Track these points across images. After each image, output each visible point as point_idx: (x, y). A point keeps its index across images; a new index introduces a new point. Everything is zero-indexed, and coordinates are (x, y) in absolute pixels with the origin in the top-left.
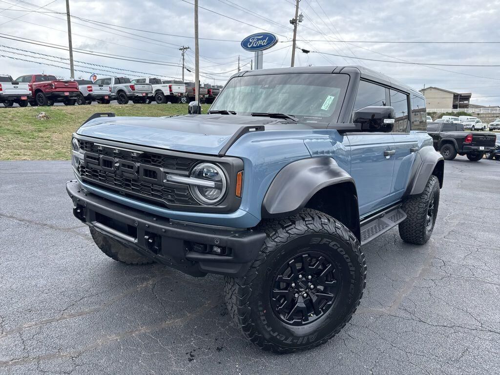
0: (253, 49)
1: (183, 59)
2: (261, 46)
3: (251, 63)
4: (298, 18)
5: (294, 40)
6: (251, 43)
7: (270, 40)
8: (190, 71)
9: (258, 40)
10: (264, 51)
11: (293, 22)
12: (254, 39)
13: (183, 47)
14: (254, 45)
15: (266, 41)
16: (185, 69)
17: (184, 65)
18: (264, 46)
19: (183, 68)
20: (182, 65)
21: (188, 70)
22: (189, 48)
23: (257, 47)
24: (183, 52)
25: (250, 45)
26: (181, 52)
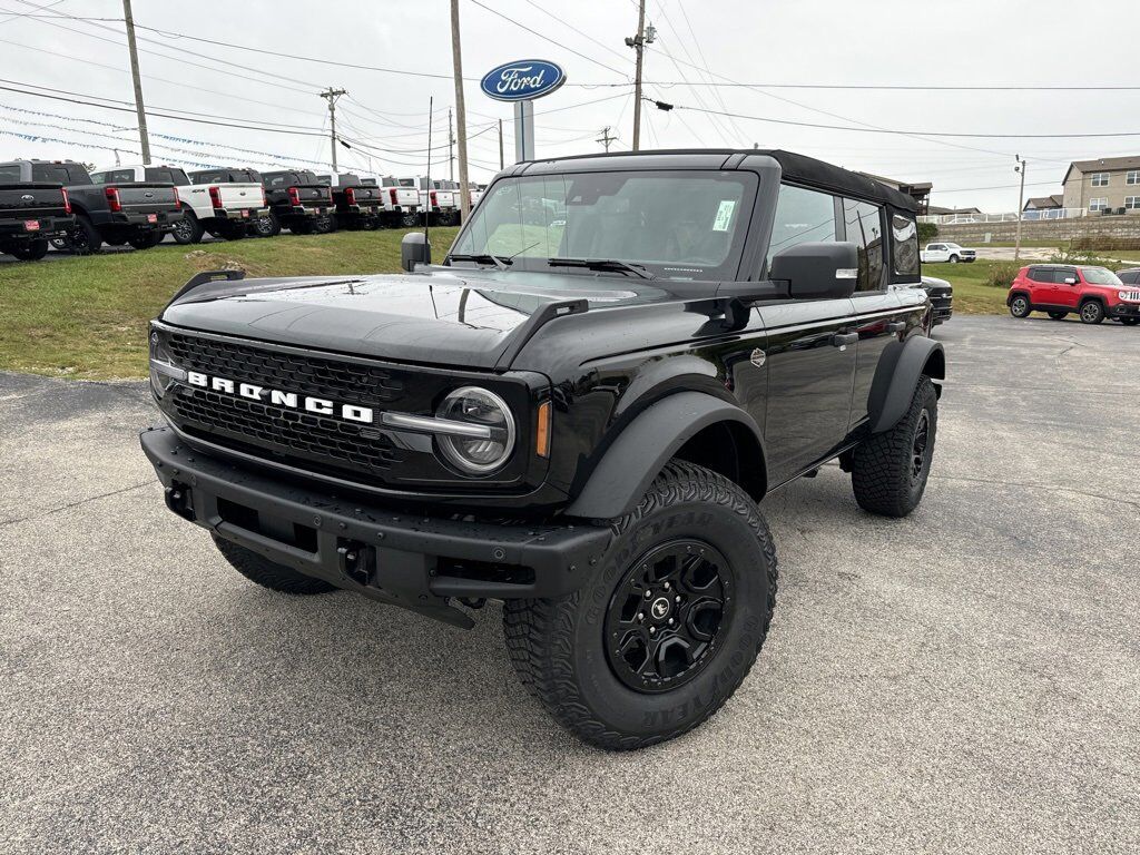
0: (509, 95)
1: (333, 119)
2: (528, 90)
3: (498, 126)
4: (645, 35)
5: (638, 83)
6: (504, 83)
7: (549, 77)
8: (348, 146)
9: (521, 75)
10: (535, 101)
11: (636, 43)
12: (510, 73)
13: (331, 89)
14: (512, 87)
15: (539, 79)
16: (337, 142)
17: (334, 132)
18: (536, 89)
19: (334, 139)
20: (331, 133)
21: (343, 143)
22: (344, 92)
23: (519, 92)
24: (331, 101)
25: (501, 87)
26: (326, 102)
